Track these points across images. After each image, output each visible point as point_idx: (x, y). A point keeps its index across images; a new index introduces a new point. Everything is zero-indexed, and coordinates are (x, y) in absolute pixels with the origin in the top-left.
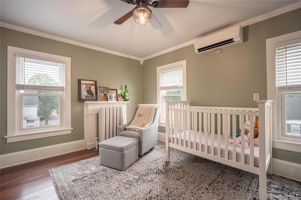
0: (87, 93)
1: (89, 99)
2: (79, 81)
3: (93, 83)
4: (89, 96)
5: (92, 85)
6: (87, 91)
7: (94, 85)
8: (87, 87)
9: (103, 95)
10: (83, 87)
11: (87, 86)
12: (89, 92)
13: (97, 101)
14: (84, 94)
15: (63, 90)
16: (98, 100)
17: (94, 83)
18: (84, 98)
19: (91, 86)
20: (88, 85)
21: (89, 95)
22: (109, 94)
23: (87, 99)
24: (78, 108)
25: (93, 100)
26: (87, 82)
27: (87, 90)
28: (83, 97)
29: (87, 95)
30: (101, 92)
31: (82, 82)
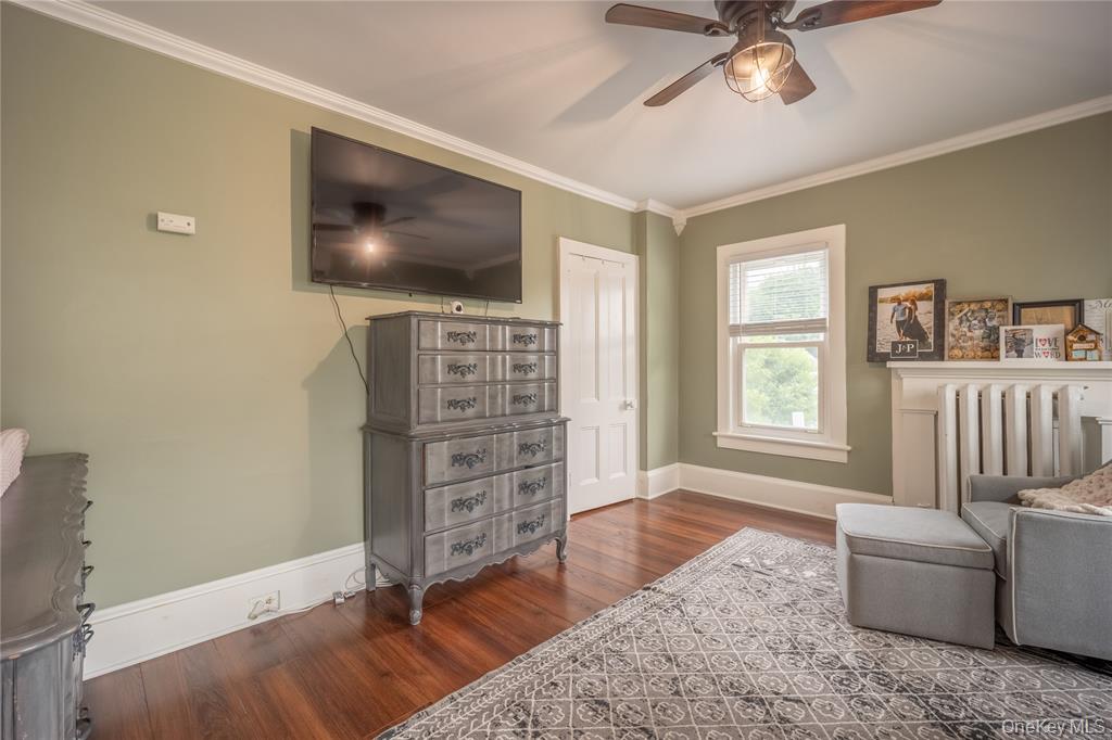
0: (899, 332)
1: (904, 352)
2: (873, 291)
3: (925, 291)
4: (904, 343)
5: (923, 297)
6: (899, 324)
7: (930, 299)
8: (901, 308)
9: (978, 333)
10: (885, 311)
11: (900, 304)
12: (910, 327)
13: (942, 358)
14: (888, 333)
15: (823, 329)
16: (946, 357)
17: (933, 289)
18: (887, 349)
19: (918, 303)
20: (906, 300)
21: (908, 339)
22: (1009, 328)
23: (898, 353)
24: (870, 384)
25: (924, 357)
26: (902, 291)
27: (902, 319)
28: (883, 347)
29: (896, 337)
30: (966, 324)
31: (883, 294)
